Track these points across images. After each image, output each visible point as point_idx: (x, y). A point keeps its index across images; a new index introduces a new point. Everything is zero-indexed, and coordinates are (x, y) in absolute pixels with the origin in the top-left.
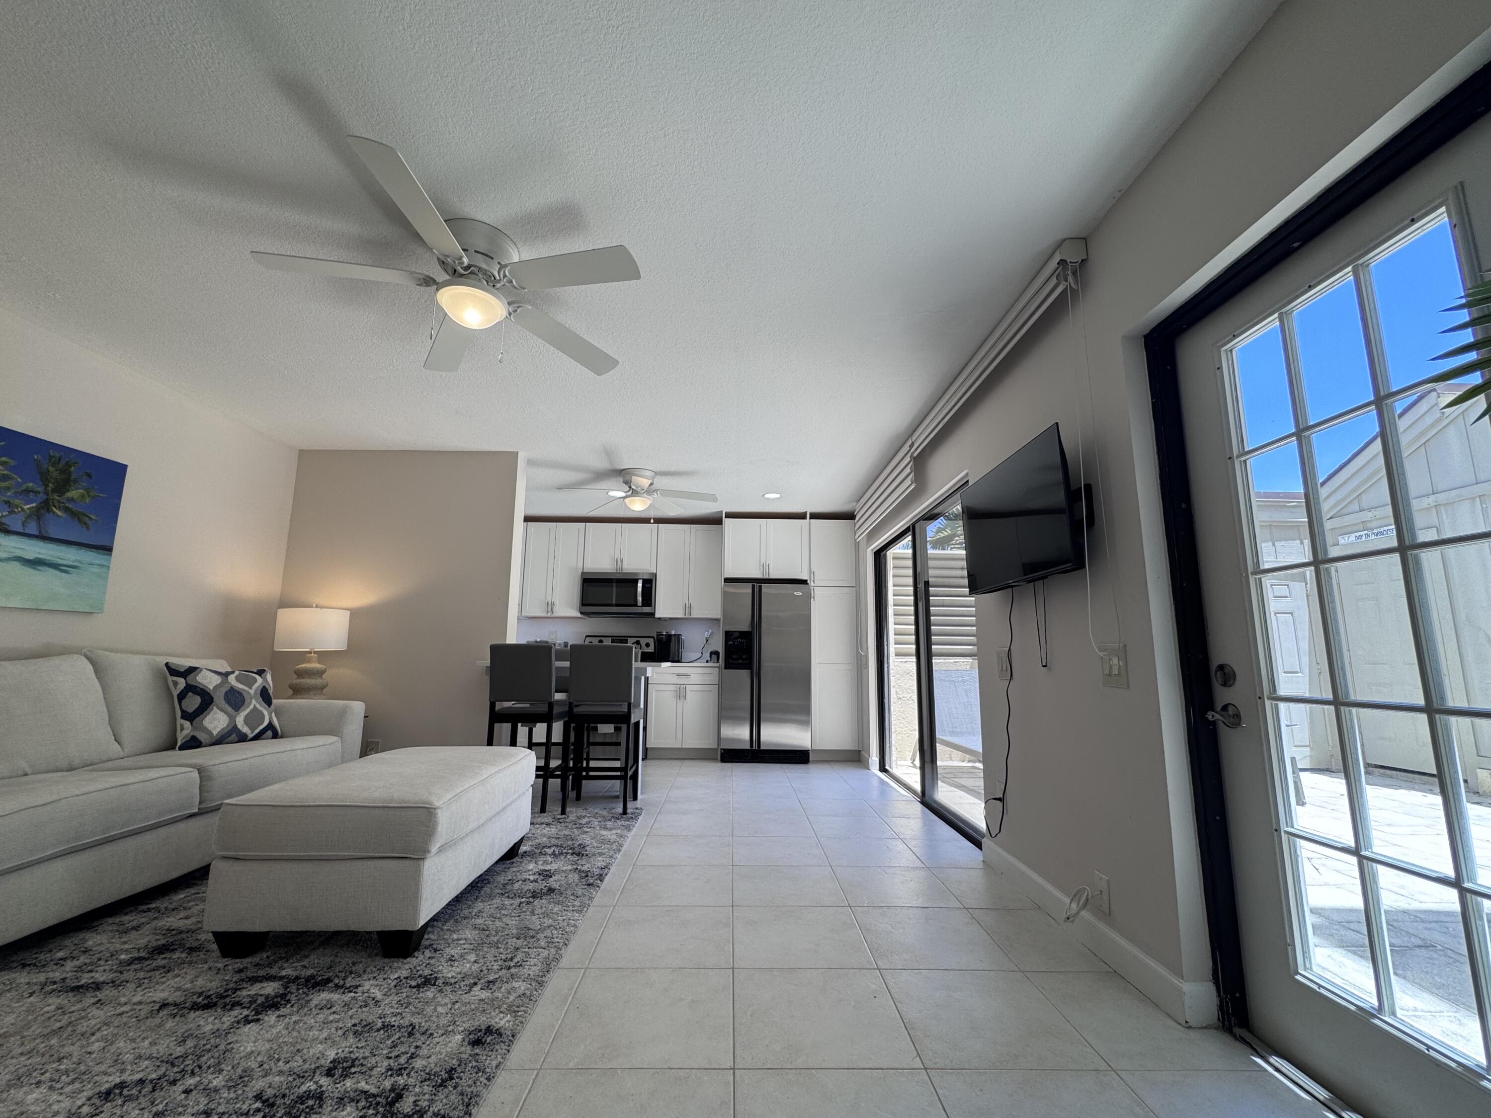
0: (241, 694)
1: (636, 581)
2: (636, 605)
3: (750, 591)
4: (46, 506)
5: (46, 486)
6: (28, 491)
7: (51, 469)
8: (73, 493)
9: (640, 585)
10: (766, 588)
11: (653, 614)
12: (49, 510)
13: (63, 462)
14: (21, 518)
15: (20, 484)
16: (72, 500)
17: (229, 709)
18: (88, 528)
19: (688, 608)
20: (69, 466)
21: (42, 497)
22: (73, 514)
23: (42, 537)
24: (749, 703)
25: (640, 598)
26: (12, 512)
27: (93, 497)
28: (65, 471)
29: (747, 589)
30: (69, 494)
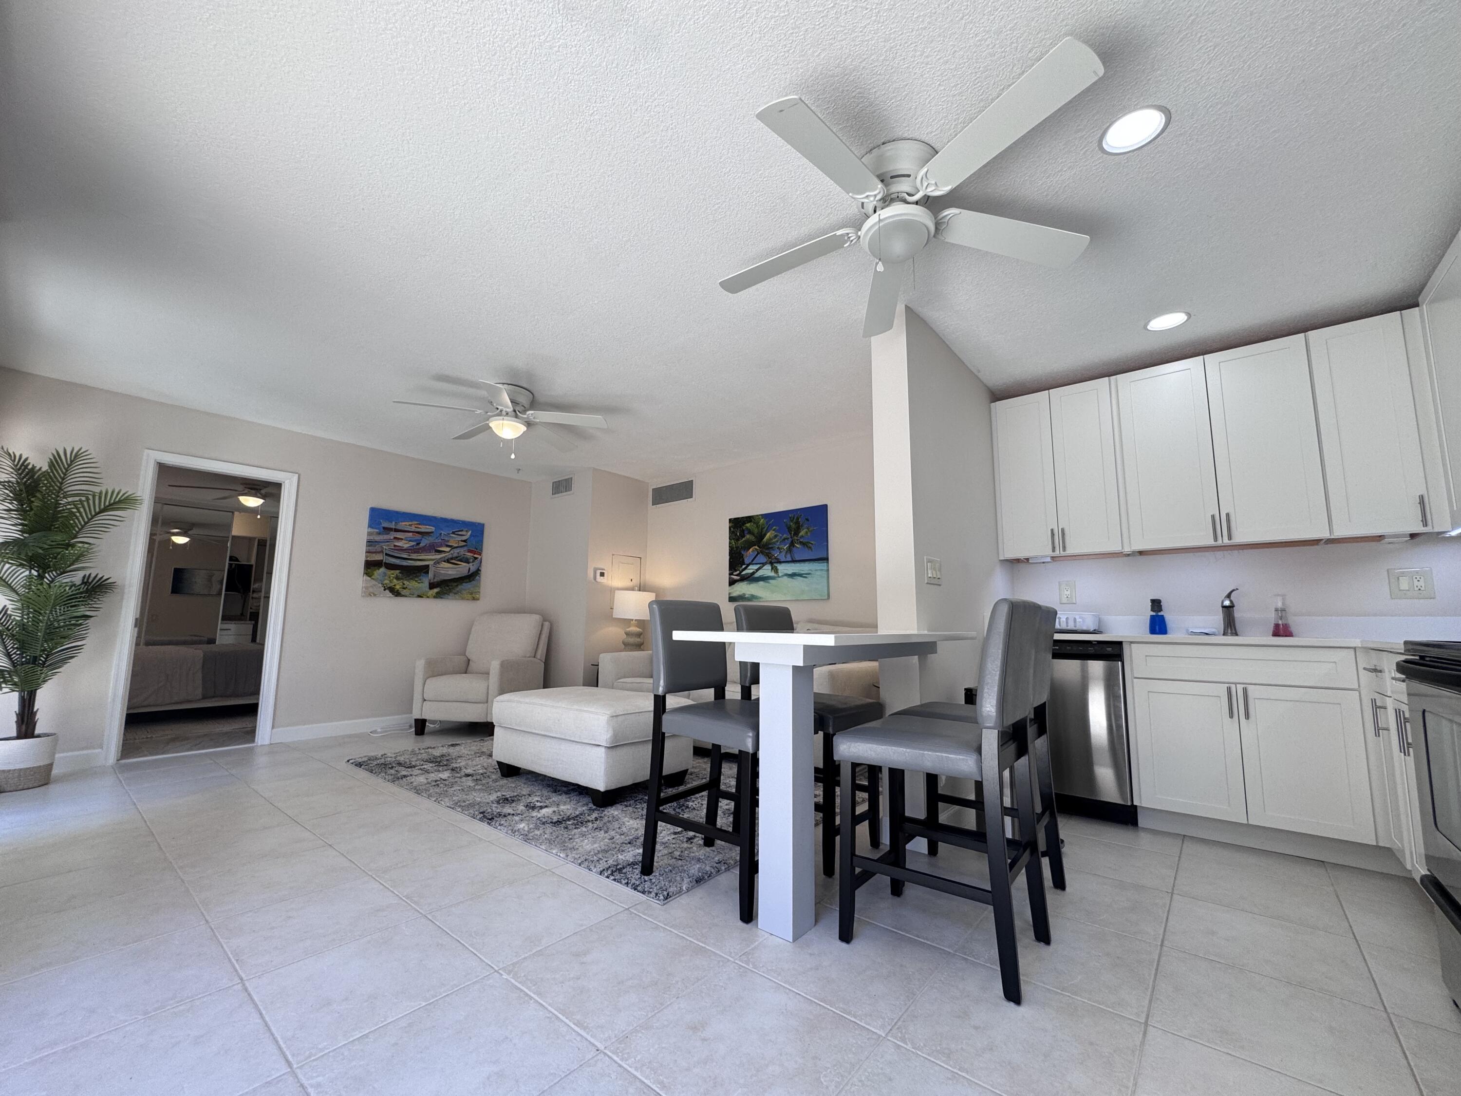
4: (792, 544)
5: (791, 534)
6: (785, 539)
7: (791, 524)
12: (794, 546)
13: (795, 518)
14: (783, 554)
15: (781, 537)
16: (802, 537)
18: (812, 550)
20: (798, 519)
21: (790, 540)
22: (803, 544)
23: (794, 561)
26: (780, 552)
27: (811, 531)
28: (797, 523)
30: (801, 534)
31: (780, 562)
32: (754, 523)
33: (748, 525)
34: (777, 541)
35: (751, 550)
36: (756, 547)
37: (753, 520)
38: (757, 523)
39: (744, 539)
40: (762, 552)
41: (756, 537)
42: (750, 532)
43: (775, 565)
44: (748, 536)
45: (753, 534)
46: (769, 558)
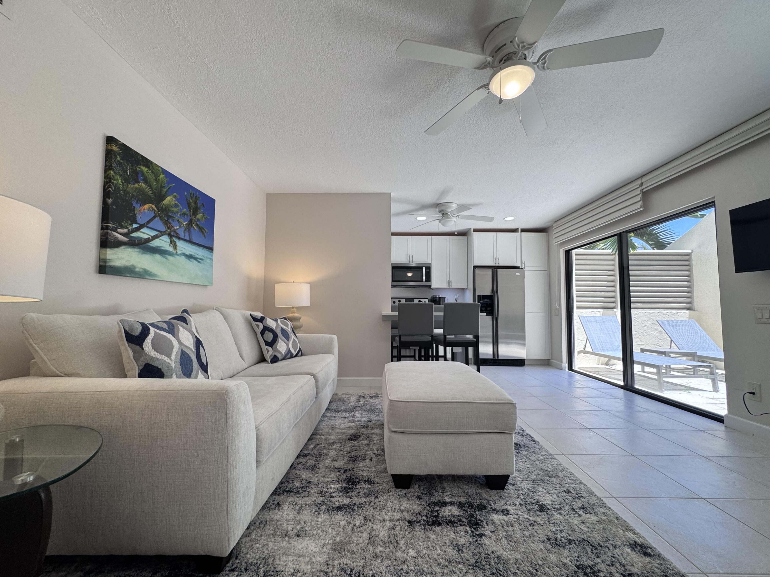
0: (286, 332)
1: (421, 268)
2: (422, 281)
3: (491, 273)
5: (190, 211)
6: (184, 214)
7: (191, 201)
8: (199, 216)
9: (424, 270)
10: (499, 271)
11: (431, 286)
12: (192, 226)
13: (194, 197)
14: (183, 230)
15: (181, 210)
16: (198, 220)
17: (285, 340)
19: (449, 282)
20: (196, 199)
21: (189, 218)
22: (200, 228)
23: (191, 242)
24: (491, 333)
25: (424, 278)
26: (180, 227)
27: (206, 218)
28: (195, 203)
29: (489, 272)
31: (180, 238)
32: (152, 172)
33: (145, 169)
34: (178, 212)
35: (146, 206)
36: (154, 207)
37: (151, 167)
38: (157, 176)
39: (136, 185)
40: (160, 217)
41: (154, 193)
42: (146, 180)
43: (175, 239)
44: (143, 185)
45: (150, 186)
46: (168, 229)
